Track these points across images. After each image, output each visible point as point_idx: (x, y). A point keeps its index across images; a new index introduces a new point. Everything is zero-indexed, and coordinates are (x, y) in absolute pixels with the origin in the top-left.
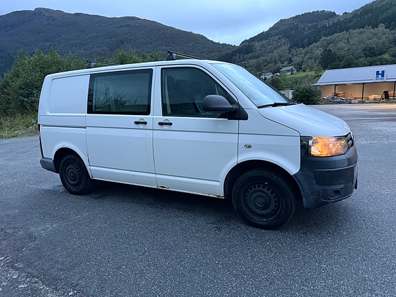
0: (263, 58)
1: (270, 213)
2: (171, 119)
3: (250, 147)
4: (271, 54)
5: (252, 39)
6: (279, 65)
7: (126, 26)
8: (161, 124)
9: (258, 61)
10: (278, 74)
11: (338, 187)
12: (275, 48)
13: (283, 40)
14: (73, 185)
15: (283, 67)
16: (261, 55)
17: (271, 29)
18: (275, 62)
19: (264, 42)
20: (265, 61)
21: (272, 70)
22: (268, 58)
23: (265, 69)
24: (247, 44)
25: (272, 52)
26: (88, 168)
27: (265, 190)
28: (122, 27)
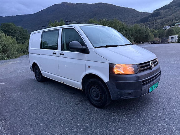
0: (165, 18)
1: (99, 100)
2: (64, 52)
3: (90, 67)
4: (170, 16)
5: (160, 9)
6: (175, 21)
7: (97, 7)
8: (60, 54)
9: (163, 20)
10: (174, 26)
11: (130, 91)
12: (173, 13)
13: (178, 8)
14: (38, 78)
15: (177, 22)
16: (165, 17)
17: (171, 3)
18: (173, 20)
19: (166, 10)
20: (166, 20)
21: (170, 25)
22: (168, 19)
23: (166, 24)
24: (157, 11)
25: (171, 15)
26: (41, 71)
27: (96, 88)
28: (96, 8)
